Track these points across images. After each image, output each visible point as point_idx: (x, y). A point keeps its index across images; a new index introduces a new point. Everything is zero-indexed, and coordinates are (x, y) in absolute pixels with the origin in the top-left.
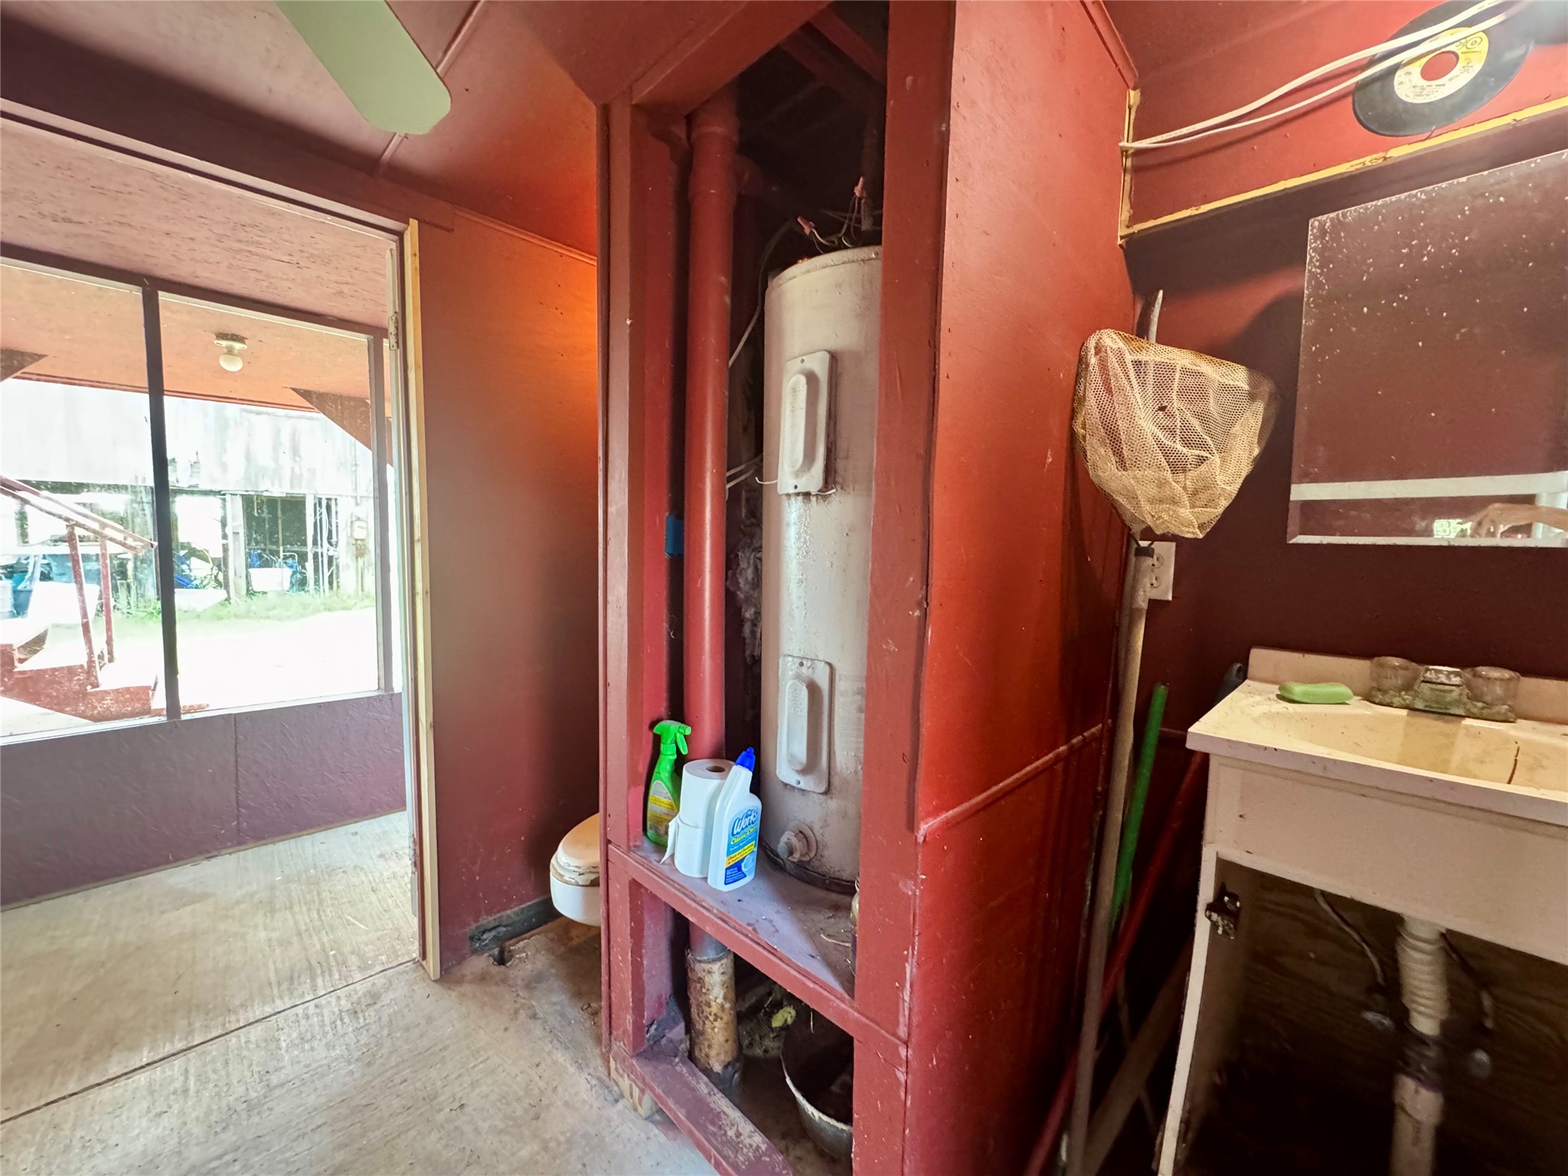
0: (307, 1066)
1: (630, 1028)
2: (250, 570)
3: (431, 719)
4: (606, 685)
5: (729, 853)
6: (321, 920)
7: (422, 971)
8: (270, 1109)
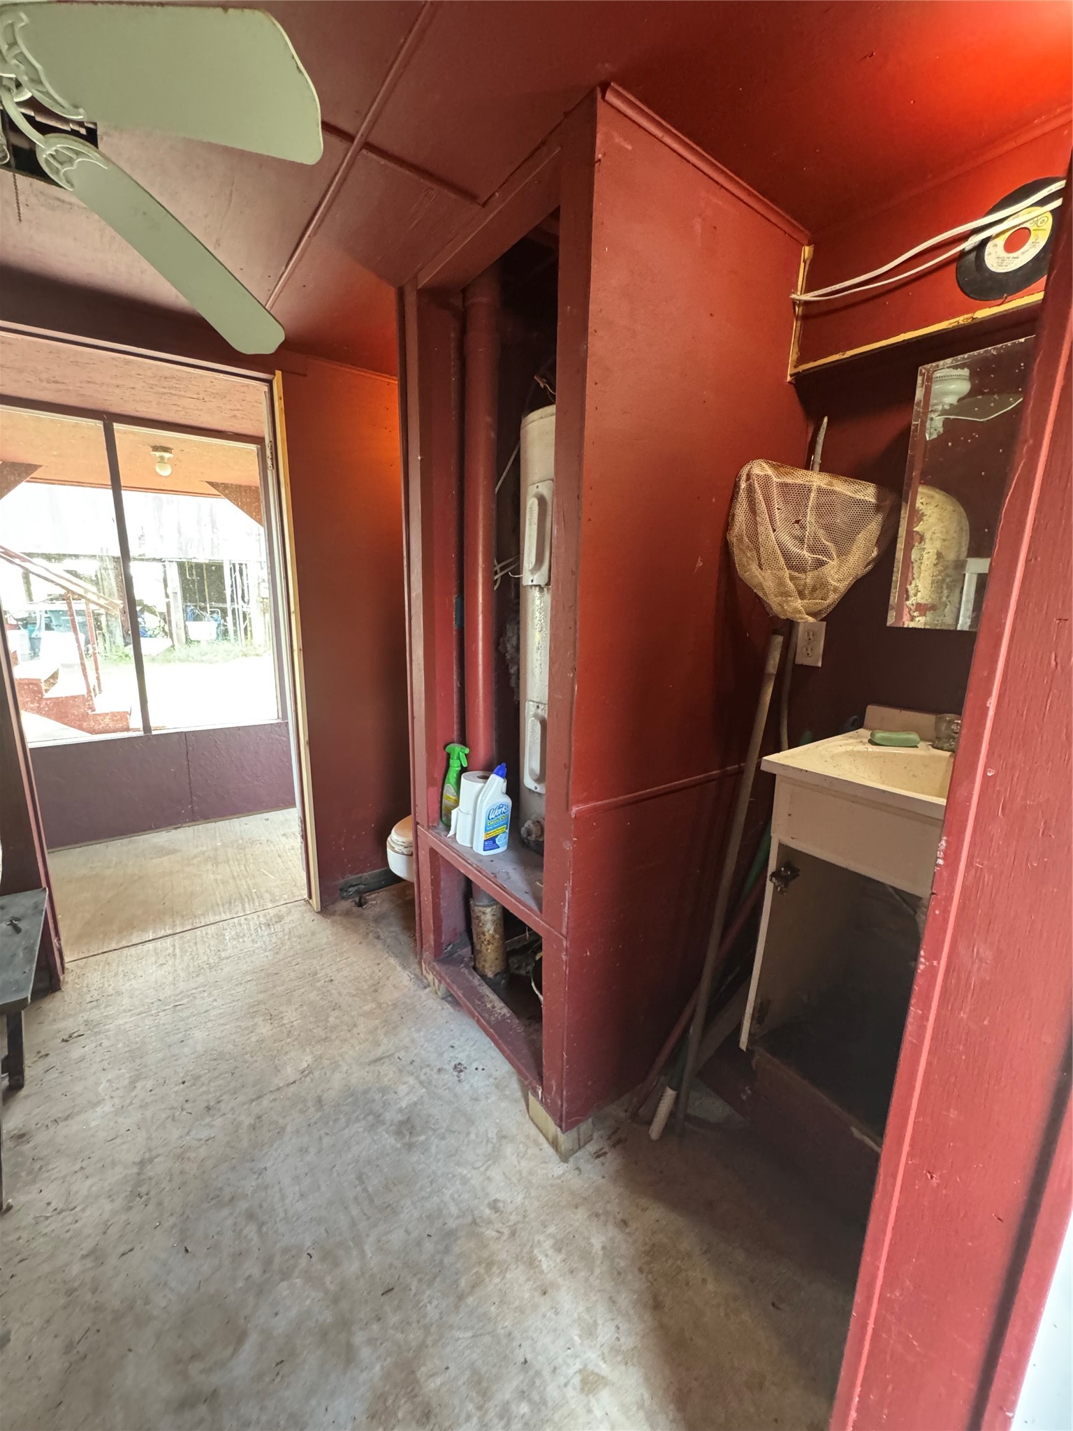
0: (242, 950)
1: (432, 943)
2: (187, 623)
3: (307, 738)
4: (413, 717)
5: (486, 830)
6: (247, 871)
7: (310, 906)
8: (222, 969)
